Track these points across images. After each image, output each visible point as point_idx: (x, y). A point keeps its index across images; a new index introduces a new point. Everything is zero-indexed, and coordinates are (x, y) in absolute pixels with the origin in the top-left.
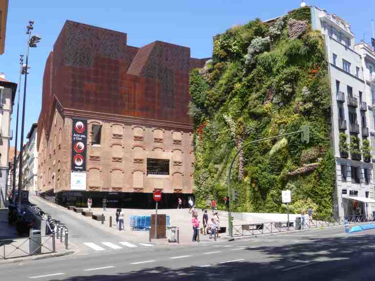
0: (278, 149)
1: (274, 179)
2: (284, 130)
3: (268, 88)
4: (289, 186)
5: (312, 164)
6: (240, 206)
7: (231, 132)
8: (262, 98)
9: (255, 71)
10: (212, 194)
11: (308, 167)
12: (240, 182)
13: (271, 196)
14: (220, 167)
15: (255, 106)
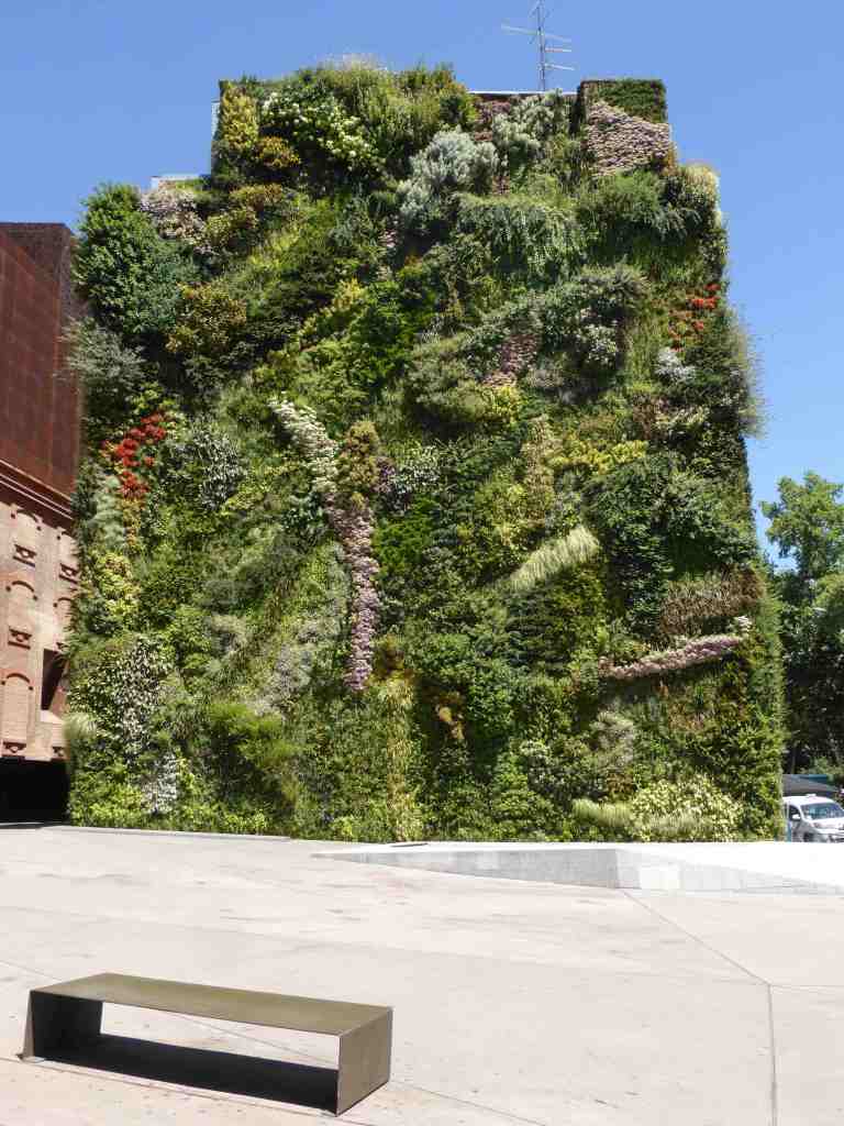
0: (554, 569)
1: (539, 691)
2: (578, 498)
3: (509, 323)
4: (608, 724)
5: (714, 639)
6: (348, 813)
7: (311, 475)
8: (481, 357)
9: (440, 253)
10: (186, 754)
11: (699, 648)
12: (357, 701)
13: (517, 764)
14: (240, 626)
15: (451, 384)
